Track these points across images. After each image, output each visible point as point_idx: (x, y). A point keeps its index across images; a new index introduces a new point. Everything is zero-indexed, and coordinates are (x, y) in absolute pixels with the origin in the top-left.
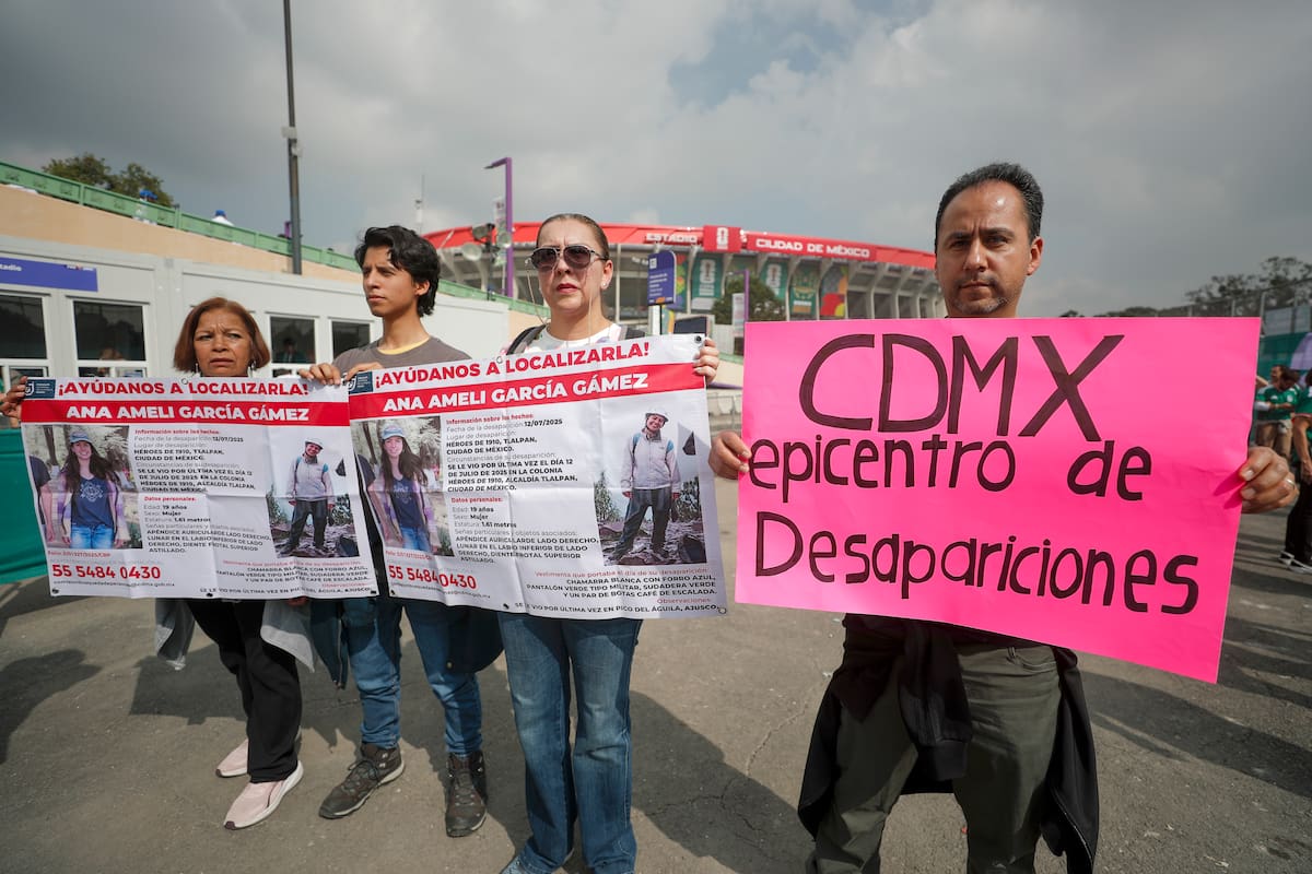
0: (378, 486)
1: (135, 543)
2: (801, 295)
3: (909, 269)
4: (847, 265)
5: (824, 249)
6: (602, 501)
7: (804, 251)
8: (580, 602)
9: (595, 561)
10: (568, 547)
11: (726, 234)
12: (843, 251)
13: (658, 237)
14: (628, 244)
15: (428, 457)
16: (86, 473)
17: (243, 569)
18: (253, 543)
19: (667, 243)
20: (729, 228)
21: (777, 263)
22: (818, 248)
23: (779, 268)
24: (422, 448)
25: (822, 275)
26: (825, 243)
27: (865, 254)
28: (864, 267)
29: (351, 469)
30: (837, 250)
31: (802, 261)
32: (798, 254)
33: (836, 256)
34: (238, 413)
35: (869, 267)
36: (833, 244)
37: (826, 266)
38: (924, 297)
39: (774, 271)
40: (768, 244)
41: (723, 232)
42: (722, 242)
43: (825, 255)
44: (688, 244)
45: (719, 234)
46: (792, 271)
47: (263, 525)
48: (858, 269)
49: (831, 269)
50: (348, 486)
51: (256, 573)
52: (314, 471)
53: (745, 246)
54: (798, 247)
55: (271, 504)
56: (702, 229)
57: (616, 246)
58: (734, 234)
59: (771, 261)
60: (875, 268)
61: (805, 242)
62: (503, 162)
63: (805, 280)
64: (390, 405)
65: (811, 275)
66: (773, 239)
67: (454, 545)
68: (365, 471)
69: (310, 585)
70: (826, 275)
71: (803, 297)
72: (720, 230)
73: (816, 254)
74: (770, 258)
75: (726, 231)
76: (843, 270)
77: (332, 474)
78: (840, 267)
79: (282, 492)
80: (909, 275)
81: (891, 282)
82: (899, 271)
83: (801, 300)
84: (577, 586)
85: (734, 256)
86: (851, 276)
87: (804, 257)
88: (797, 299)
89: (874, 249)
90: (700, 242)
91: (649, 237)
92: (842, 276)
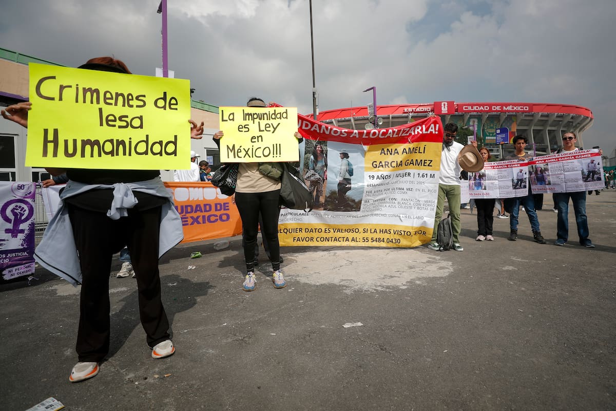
0: (533, 175)
1: (485, 189)
2: (489, 133)
3: (554, 114)
4: (516, 116)
5: (502, 108)
6: (583, 172)
7: (490, 110)
8: (577, 189)
9: (581, 182)
10: (576, 180)
11: (446, 105)
12: (513, 108)
13: (410, 110)
14: (395, 115)
15: (546, 170)
16: (477, 178)
17: (505, 192)
18: (509, 187)
19: (415, 112)
20: (447, 102)
21: (475, 118)
22: (498, 108)
23: (476, 120)
24: (545, 168)
25: (501, 122)
26: (502, 105)
27: (527, 109)
28: (526, 116)
29: (527, 173)
30: (509, 108)
31: (489, 115)
32: (487, 112)
33: (509, 111)
34: (506, 166)
35: (529, 116)
36: (507, 105)
37: (503, 117)
38: (564, 129)
39: (474, 122)
40: (470, 108)
41: (444, 105)
42: (444, 110)
43: (502, 111)
44: (426, 112)
45: (443, 105)
46: (483, 122)
47: (511, 184)
48: (523, 117)
49: (506, 119)
50: (527, 176)
51: (508, 193)
52: (521, 174)
53: (457, 110)
54: (487, 108)
55: (513, 180)
56: (433, 103)
57: (389, 116)
58: (450, 104)
59: (471, 117)
60: (532, 116)
61: (490, 105)
62: (373, 88)
63: (492, 125)
64: (537, 162)
65: (495, 122)
66: (472, 105)
67: (551, 183)
68: (530, 173)
69: (517, 194)
70: (504, 122)
71: (491, 135)
72: (443, 103)
73: (497, 111)
74: (470, 115)
75: (446, 103)
76: (514, 119)
77: (524, 174)
78: (511, 117)
79: (515, 178)
80: (554, 118)
81: (543, 123)
82: (547, 116)
83: (490, 136)
84: (577, 187)
85: (451, 116)
86: (519, 121)
87: (490, 114)
88: (488, 136)
89: (531, 106)
90: (432, 111)
91: (406, 110)
92: (513, 122)
